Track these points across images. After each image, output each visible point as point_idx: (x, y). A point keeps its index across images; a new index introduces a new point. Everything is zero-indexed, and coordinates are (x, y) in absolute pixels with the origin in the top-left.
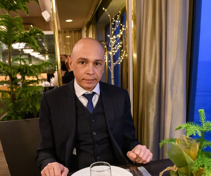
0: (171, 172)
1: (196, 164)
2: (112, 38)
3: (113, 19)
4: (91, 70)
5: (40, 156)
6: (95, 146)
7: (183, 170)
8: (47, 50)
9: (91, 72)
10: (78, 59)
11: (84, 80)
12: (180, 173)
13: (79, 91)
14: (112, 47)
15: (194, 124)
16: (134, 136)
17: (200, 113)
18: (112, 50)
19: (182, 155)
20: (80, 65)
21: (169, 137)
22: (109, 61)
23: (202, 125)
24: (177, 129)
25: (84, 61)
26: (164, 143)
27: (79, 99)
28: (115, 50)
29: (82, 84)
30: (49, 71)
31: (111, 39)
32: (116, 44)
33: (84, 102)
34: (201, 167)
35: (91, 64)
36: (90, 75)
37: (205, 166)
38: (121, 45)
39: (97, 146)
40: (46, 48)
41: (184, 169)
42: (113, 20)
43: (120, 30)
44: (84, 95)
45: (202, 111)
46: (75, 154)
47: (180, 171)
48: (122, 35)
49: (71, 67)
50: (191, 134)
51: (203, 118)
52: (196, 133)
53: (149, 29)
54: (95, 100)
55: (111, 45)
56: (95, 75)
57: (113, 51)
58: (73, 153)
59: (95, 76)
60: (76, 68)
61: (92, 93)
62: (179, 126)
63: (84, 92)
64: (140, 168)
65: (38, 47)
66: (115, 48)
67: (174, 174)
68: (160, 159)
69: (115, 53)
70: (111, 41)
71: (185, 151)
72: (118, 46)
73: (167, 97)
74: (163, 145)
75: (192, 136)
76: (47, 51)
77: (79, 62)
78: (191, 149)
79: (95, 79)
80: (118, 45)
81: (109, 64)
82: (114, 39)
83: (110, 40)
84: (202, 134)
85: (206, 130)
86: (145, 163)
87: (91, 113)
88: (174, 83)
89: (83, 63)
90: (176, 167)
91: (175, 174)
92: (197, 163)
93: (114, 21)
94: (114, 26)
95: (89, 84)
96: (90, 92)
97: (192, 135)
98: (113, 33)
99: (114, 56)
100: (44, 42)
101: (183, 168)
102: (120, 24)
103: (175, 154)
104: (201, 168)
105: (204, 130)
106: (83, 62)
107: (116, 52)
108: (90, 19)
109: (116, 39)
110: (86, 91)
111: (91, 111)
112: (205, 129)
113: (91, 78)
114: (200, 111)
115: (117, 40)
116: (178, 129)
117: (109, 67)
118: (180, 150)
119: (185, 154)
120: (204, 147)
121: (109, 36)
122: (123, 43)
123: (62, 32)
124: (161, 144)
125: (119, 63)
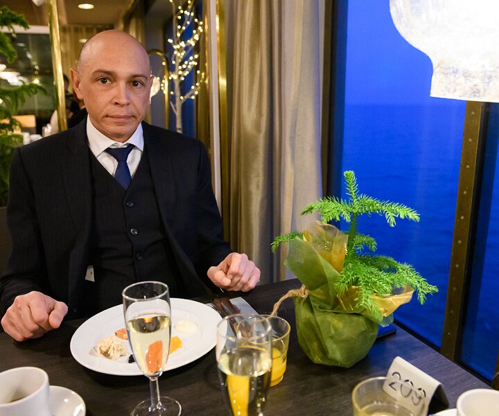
0: (297, 300)
1: (342, 277)
2: (178, 47)
3: (180, 8)
4: (123, 95)
5: (5, 291)
6: (137, 259)
7: (319, 293)
8: (37, 67)
9: (123, 101)
10: (94, 73)
11: (108, 118)
12: (314, 301)
13: (99, 143)
14: (177, 64)
15: (337, 200)
16: (221, 236)
17: (347, 178)
18: (177, 69)
19: (315, 263)
20: (98, 86)
21: (290, 230)
22: (172, 93)
23: (352, 201)
24: (303, 213)
25: (106, 77)
26: (280, 243)
27: (99, 159)
28: (183, 70)
29: (104, 125)
30: (40, 111)
31: (175, 47)
32: (186, 58)
33: (110, 165)
34: (353, 285)
35: (122, 84)
36: (122, 106)
37: (360, 282)
38: (195, 60)
39: (140, 258)
40: (34, 63)
41: (322, 292)
42: (179, 10)
43: (194, 31)
44: (108, 151)
45: (349, 174)
46: (93, 279)
47: (314, 297)
48: (199, 41)
49: (79, 90)
50: (331, 219)
51: (352, 187)
52: (339, 216)
53: (247, 24)
54: (134, 161)
55: (175, 60)
56: (131, 106)
57: (180, 73)
58: (87, 278)
59: (131, 109)
60: (90, 93)
61: (126, 147)
62: (308, 206)
63: (109, 143)
64: (234, 301)
65: (13, 53)
66: (184, 66)
67: (302, 303)
68: (275, 281)
69: (184, 77)
70: (175, 52)
71: (322, 255)
72: (190, 63)
73: (284, 160)
74: (280, 246)
75: (333, 222)
76: (36, 70)
77: (97, 80)
78: (333, 251)
79: (133, 116)
80: (191, 61)
81: (172, 98)
82: (181, 47)
83: (174, 50)
84: (351, 218)
85: (360, 211)
86: (246, 289)
87: (126, 188)
88: (297, 132)
89: (104, 81)
90: (306, 288)
91: (304, 303)
92: (345, 276)
93: (182, 12)
94: (181, 22)
95: (121, 125)
96: (121, 145)
97: (333, 219)
98: (179, 35)
99: (182, 83)
100: (31, 49)
101: (318, 290)
102: (193, 20)
103: (302, 262)
104: (353, 287)
105: (355, 211)
106: (104, 79)
107: (186, 74)
108: (130, 6)
109: (186, 49)
110: (113, 142)
111: (125, 185)
112: (357, 208)
113: (122, 112)
114: (347, 175)
115: (188, 51)
116: (307, 211)
117: (172, 106)
118: (312, 253)
119: (322, 260)
120: (357, 247)
121: (170, 41)
122: (199, 57)
123: (70, 30)
124: (275, 245)
125: (193, 97)
